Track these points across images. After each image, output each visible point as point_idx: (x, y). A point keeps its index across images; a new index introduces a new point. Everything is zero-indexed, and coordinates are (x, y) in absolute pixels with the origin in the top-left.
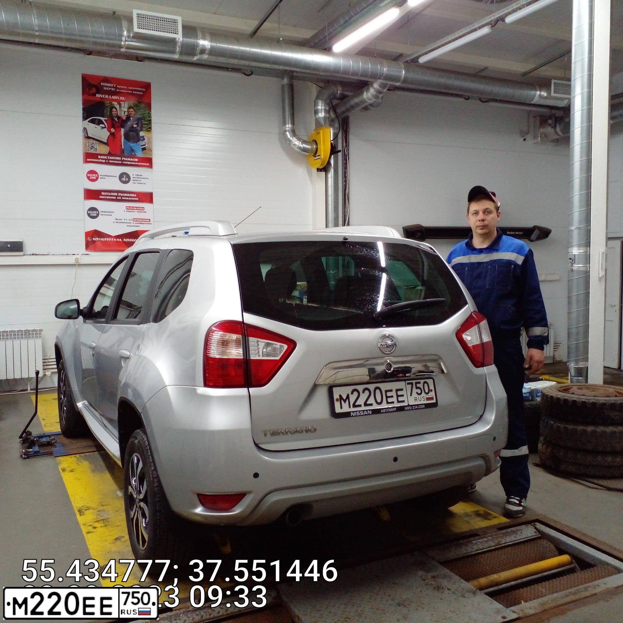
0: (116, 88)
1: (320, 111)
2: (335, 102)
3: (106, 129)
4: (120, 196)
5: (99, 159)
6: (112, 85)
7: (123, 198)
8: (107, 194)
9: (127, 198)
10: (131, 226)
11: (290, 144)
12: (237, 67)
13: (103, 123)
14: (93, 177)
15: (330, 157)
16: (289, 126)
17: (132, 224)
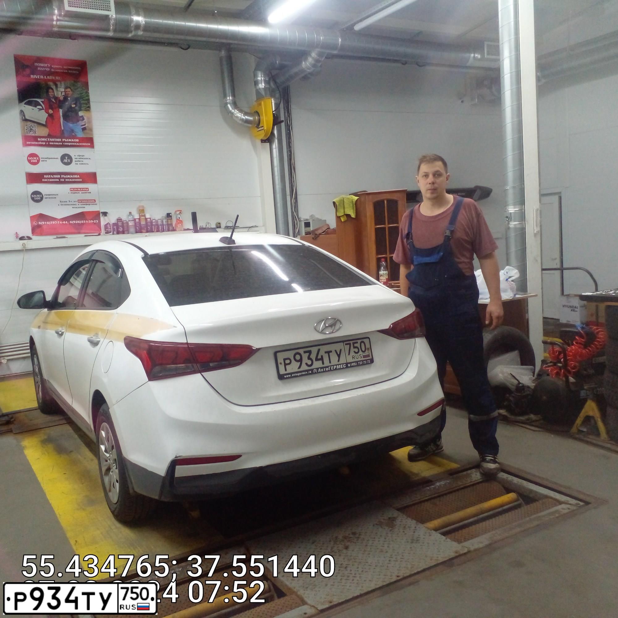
0: (51, 68)
1: (260, 82)
2: (274, 72)
3: (43, 111)
4: (63, 178)
5: (39, 141)
6: (46, 65)
7: (66, 180)
8: (50, 177)
9: (71, 180)
10: (76, 208)
11: (232, 117)
12: (173, 42)
13: (40, 105)
14: (34, 160)
15: (273, 128)
16: (230, 98)
17: (77, 206)
